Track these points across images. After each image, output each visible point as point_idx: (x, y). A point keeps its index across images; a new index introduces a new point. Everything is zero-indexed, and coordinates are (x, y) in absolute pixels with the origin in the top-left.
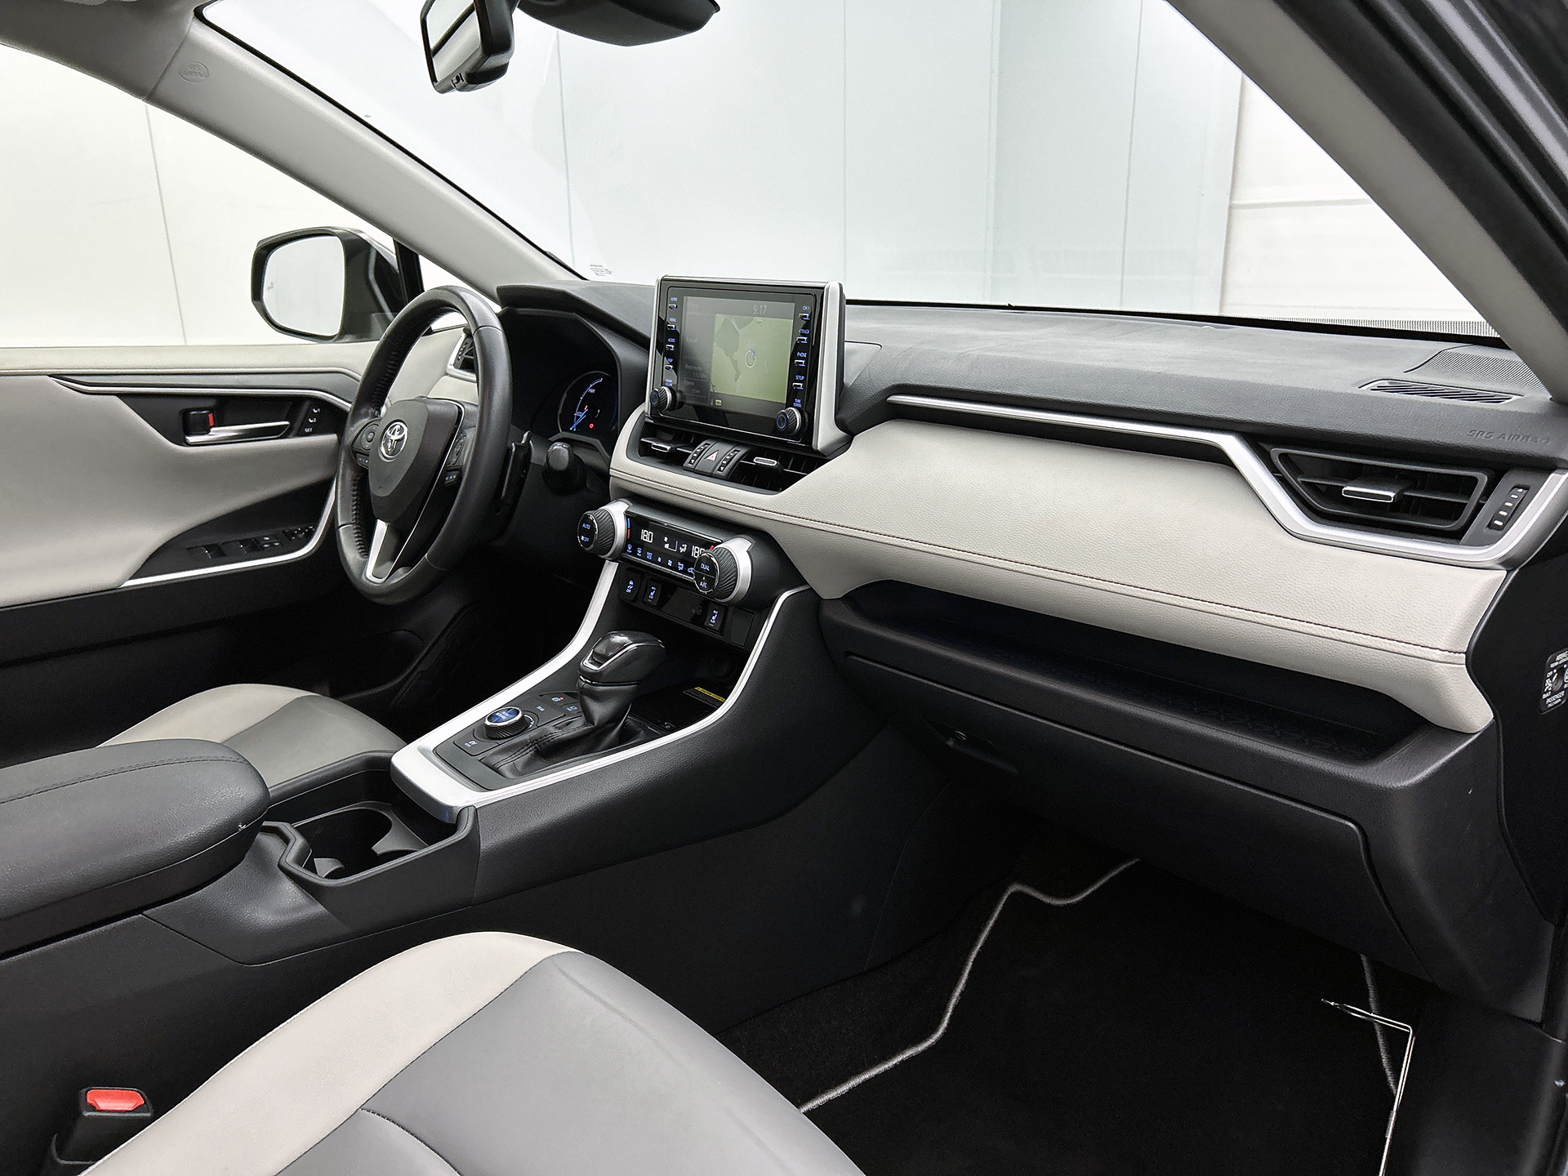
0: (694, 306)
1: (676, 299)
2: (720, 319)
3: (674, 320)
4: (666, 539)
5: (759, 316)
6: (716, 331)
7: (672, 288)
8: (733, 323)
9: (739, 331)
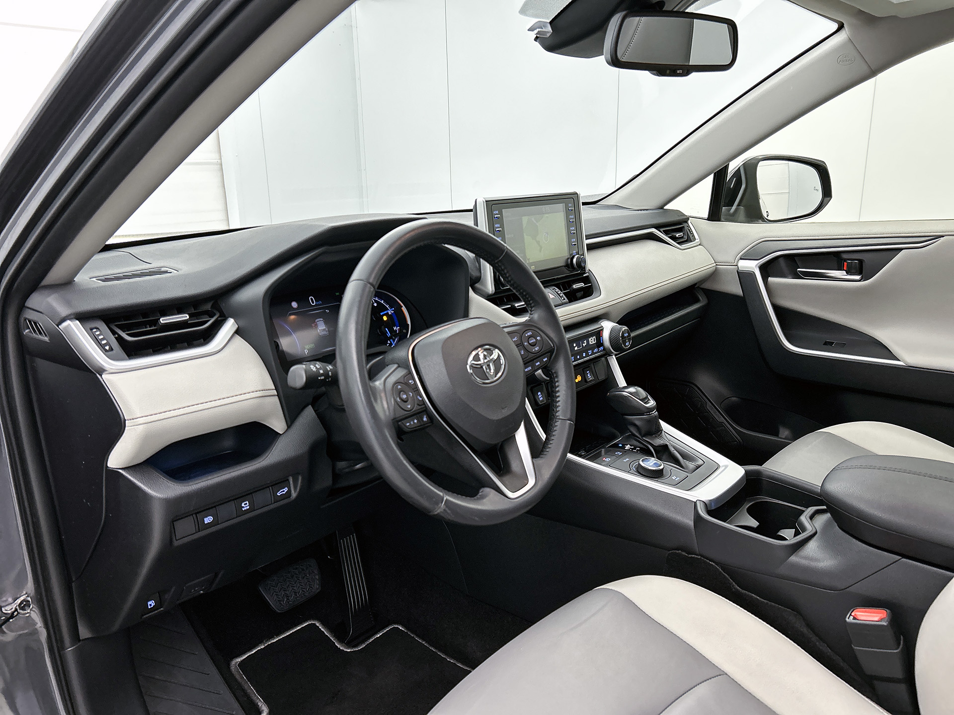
0: (507, 213)
1: (497, 212)
2: (525, 219)
3: (499, 226)
4: (575, 345)
5: (546, 213)
6: (524, 226)
7: (493, 205)
8: (533, 220)
9: (537, 224)
